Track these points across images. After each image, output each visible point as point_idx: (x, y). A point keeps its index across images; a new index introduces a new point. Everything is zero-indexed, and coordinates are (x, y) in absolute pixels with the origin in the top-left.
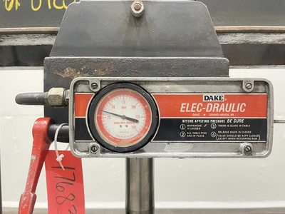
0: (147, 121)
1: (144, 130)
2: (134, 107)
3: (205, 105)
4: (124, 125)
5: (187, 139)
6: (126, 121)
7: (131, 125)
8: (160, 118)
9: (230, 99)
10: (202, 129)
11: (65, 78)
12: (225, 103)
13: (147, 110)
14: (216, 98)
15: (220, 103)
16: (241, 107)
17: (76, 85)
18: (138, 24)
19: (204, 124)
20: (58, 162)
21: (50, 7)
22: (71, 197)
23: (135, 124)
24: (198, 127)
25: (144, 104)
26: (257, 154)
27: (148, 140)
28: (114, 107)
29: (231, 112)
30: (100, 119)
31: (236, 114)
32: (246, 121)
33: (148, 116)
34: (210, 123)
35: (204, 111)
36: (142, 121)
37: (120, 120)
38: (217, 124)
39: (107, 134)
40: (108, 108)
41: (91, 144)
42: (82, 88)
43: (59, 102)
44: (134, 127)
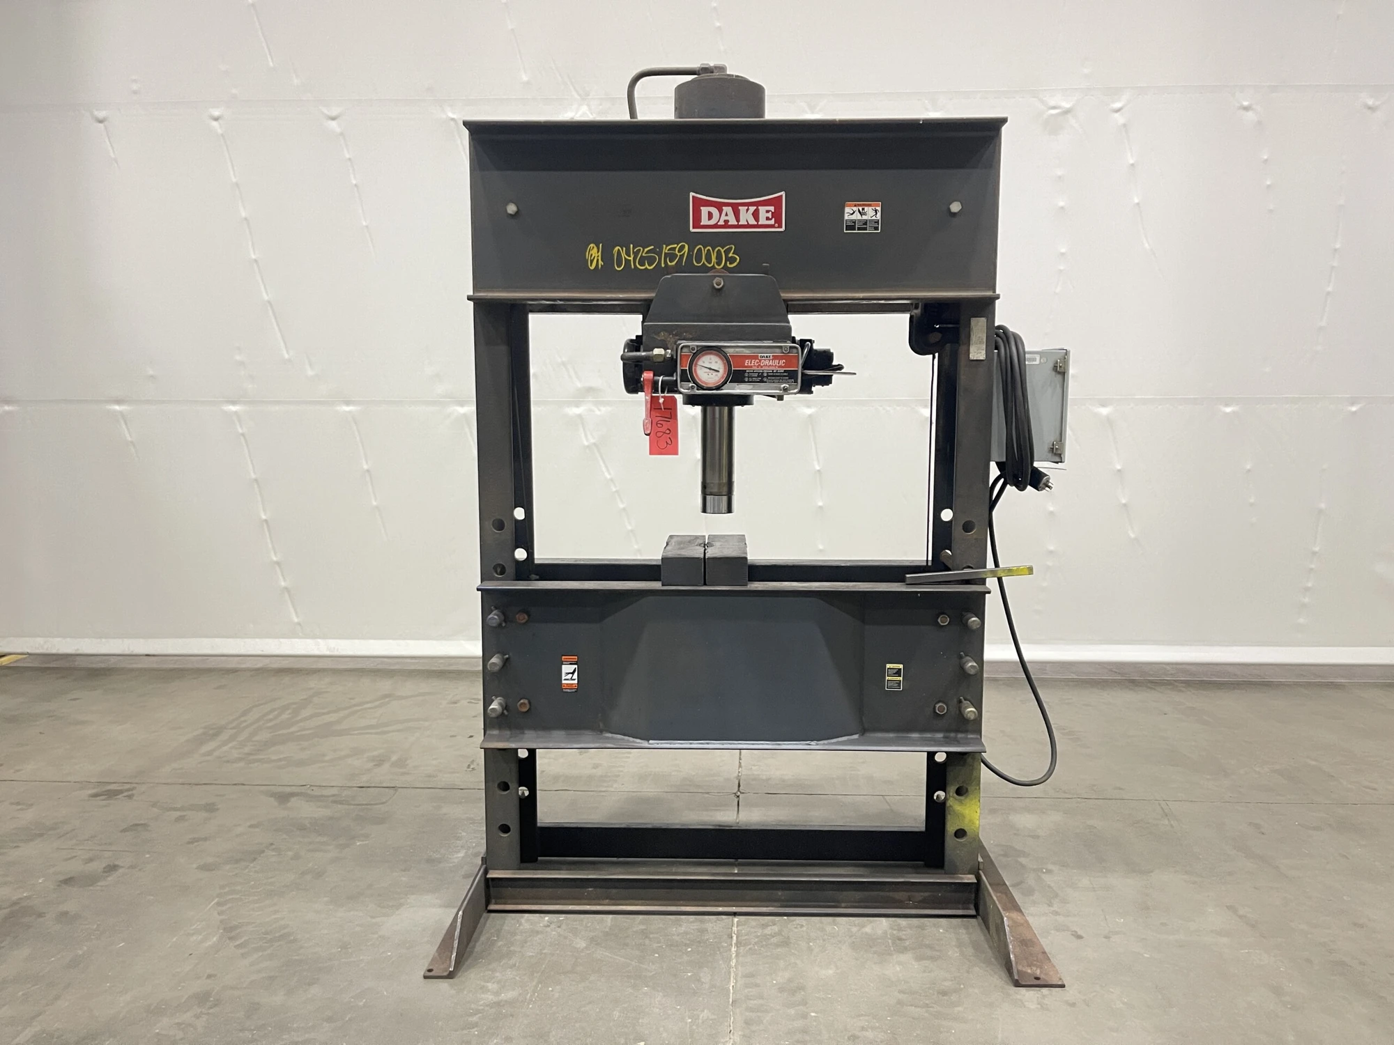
0: (725, 371)
1: (723, 377)
2: (716, 362)
3: (760, 361)
4: (710, 374)
5: (749, 382)
6: (712, 371)
7: (715, 373)
8: (733, 369)
9: (775, 358)
10: (758, 376)
11: (660, 340)
12: (772, 360)
13: (724, 364)
14: (767, 357)
15: (769, 360)
16: (782, 362)
17: (682, 348)
18: (718, 294)
19: (759, 373)
20: (660, 404)
21: (633, 267)
22: (668, 432)
23: (717, 373)
24: (756, 375)
25: (723, 360)
26: (791, 391)
27: (725, 383)
28: (704, 362)
29: (776, 366)
30: (695, 370)
31: (779, 367)
32: (785, 371)
33: (725, 369)
34: (763, 373)
35: (760, 365)
36: (722, 371)
37: (708, 370)
38: (768, 373)
39: (700, 380)
40: (700, 363)
41: (691, 385)
42: (685, 350)
43: (661, 359)
44: (716, 375)
